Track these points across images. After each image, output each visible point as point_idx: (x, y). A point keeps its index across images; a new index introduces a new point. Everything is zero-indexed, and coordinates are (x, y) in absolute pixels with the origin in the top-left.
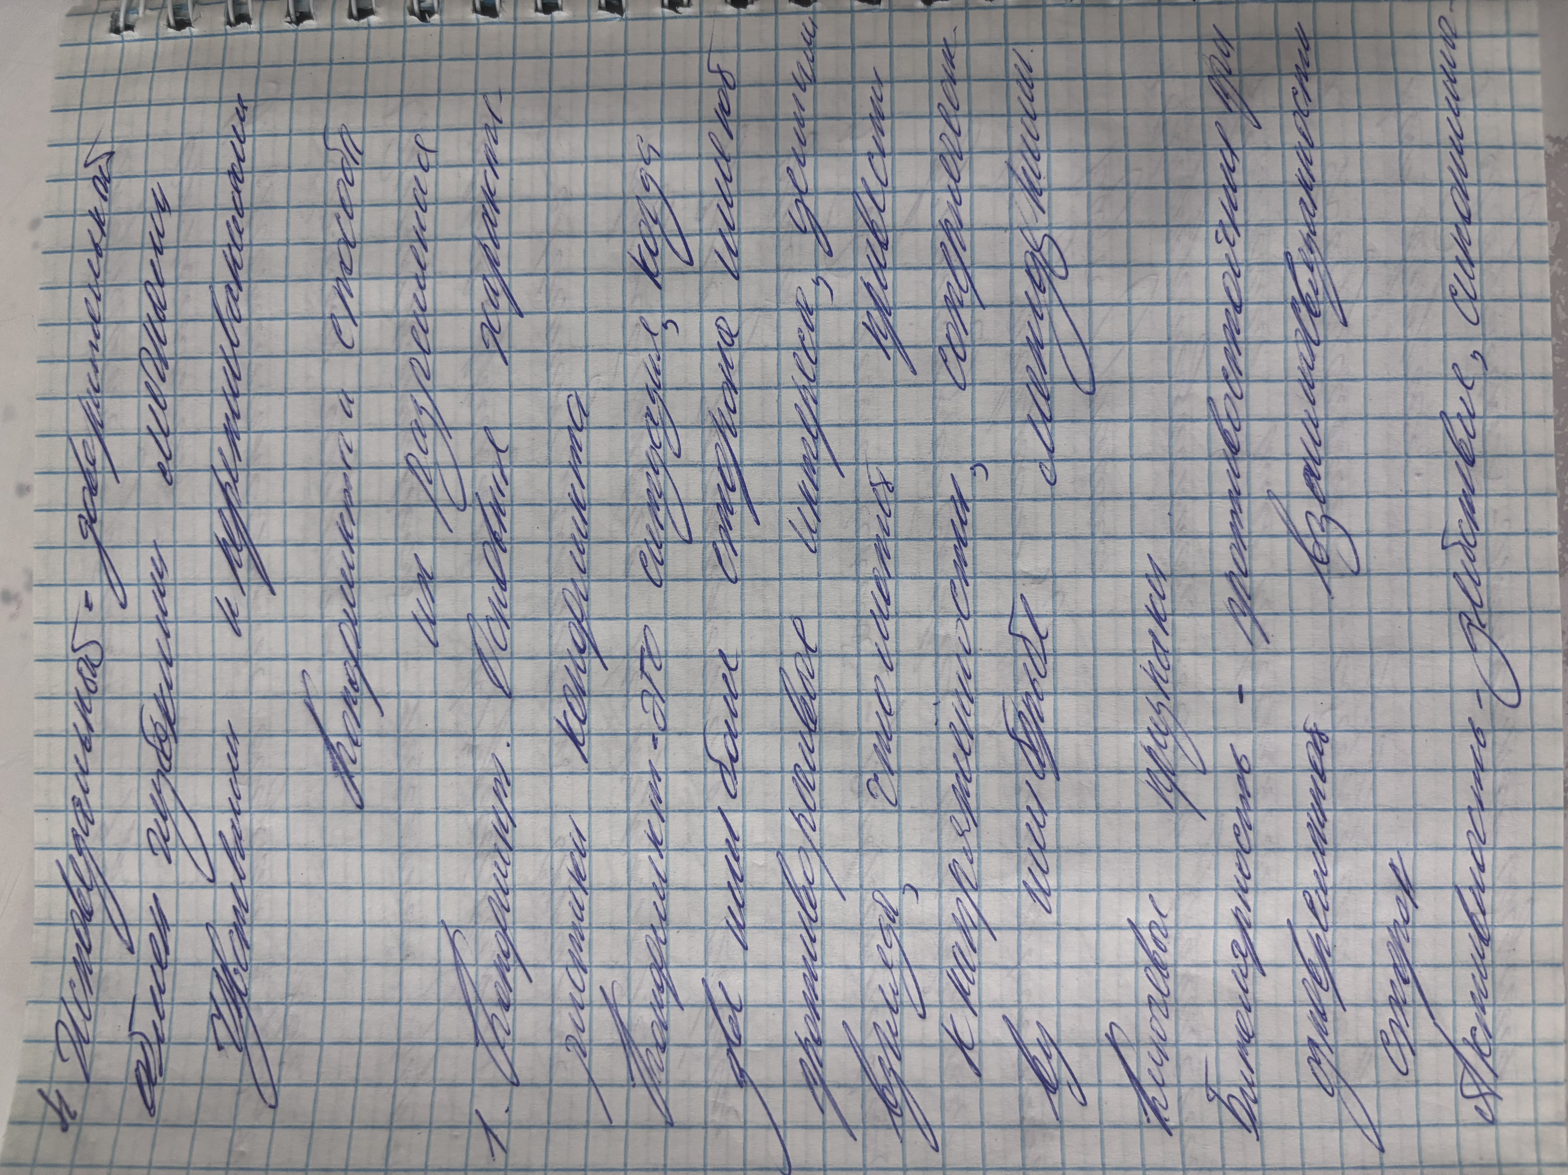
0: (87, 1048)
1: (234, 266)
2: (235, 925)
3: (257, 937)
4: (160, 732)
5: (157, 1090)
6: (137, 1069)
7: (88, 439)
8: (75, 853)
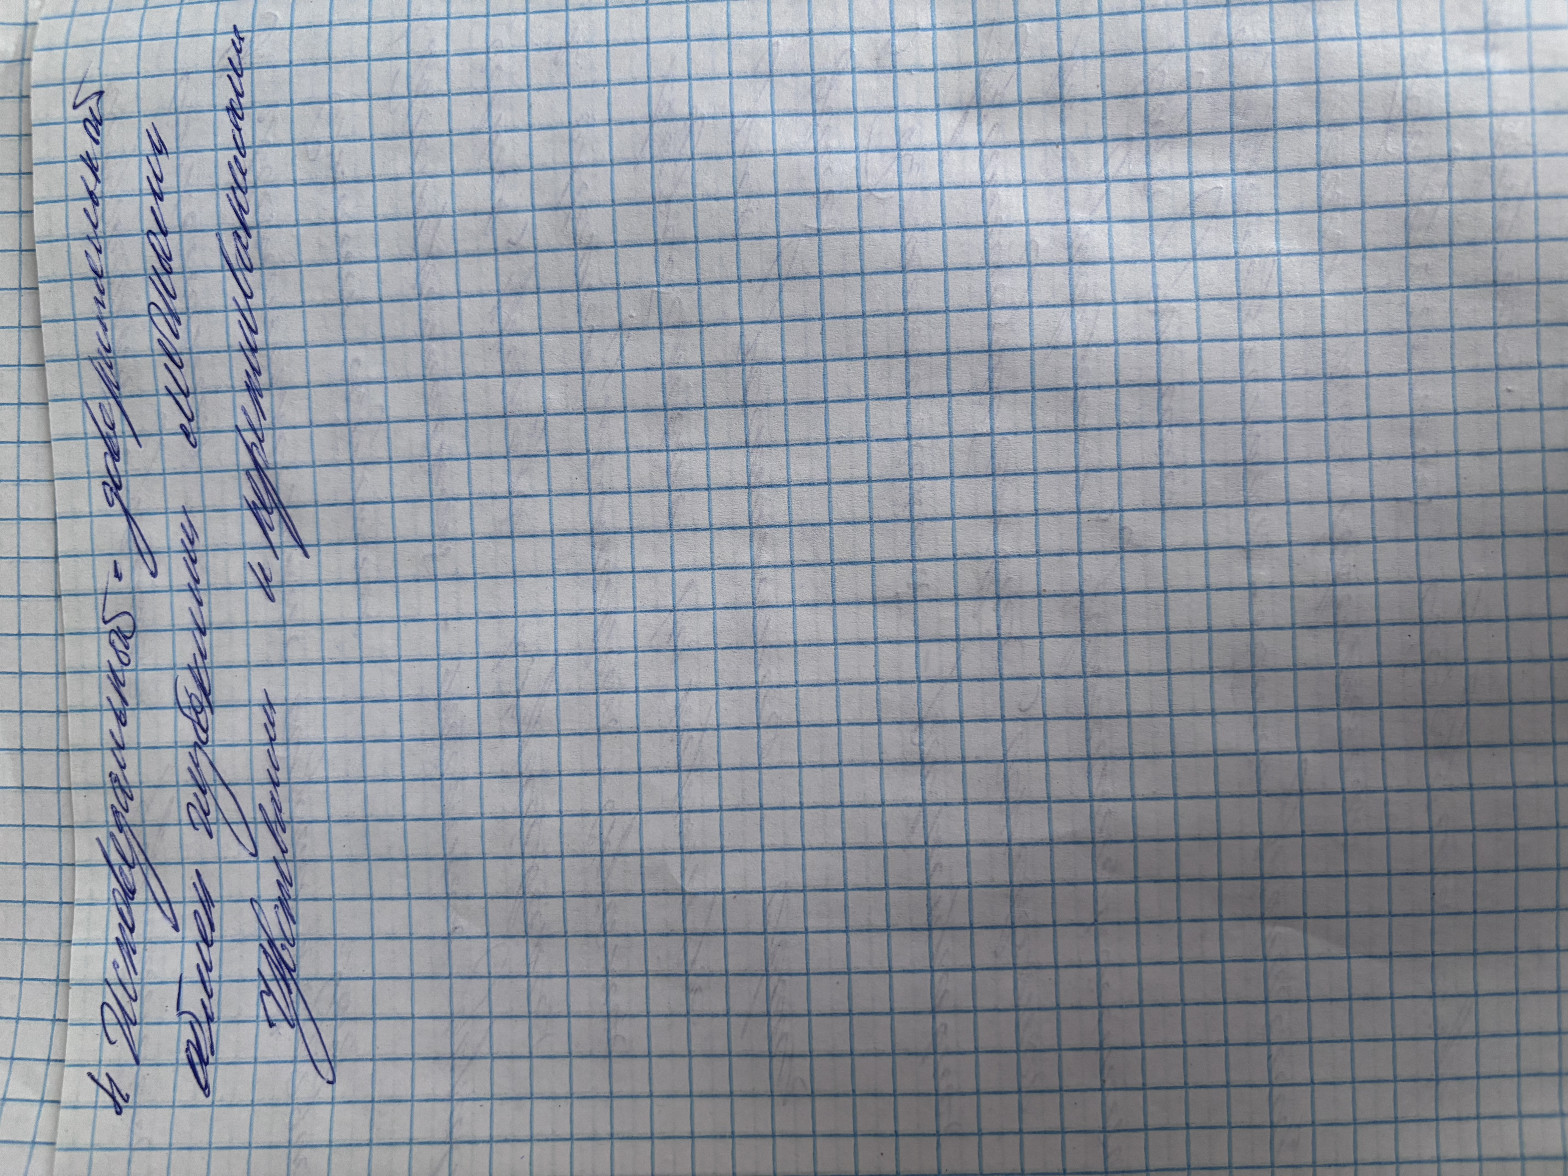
0: (135, 1029)
1: (240, 210)
2: (279, 899)
3: (303, 910)
4: (196, 703)
5: (210, 1068)
6: (187, 1049)
7: (104, 402)
8: (115, 830)
